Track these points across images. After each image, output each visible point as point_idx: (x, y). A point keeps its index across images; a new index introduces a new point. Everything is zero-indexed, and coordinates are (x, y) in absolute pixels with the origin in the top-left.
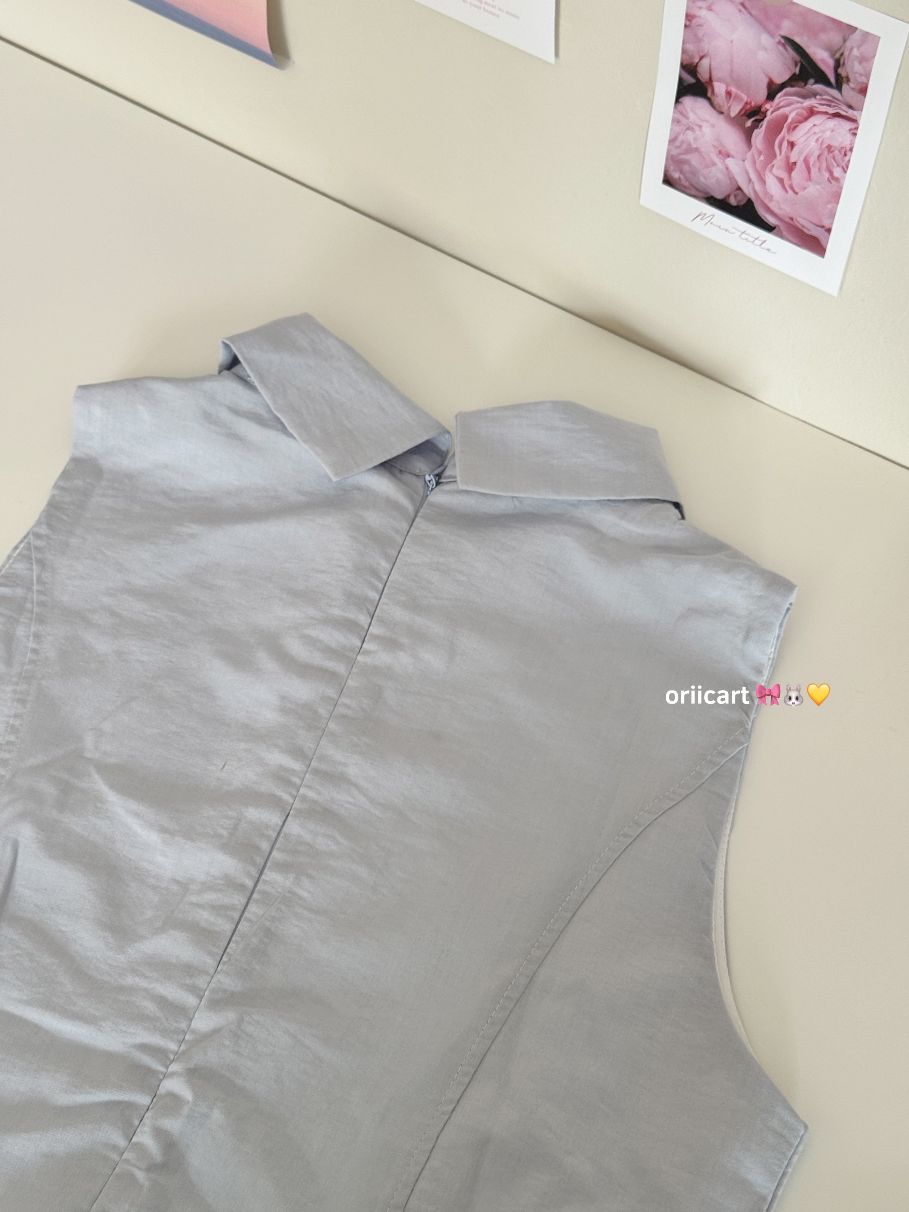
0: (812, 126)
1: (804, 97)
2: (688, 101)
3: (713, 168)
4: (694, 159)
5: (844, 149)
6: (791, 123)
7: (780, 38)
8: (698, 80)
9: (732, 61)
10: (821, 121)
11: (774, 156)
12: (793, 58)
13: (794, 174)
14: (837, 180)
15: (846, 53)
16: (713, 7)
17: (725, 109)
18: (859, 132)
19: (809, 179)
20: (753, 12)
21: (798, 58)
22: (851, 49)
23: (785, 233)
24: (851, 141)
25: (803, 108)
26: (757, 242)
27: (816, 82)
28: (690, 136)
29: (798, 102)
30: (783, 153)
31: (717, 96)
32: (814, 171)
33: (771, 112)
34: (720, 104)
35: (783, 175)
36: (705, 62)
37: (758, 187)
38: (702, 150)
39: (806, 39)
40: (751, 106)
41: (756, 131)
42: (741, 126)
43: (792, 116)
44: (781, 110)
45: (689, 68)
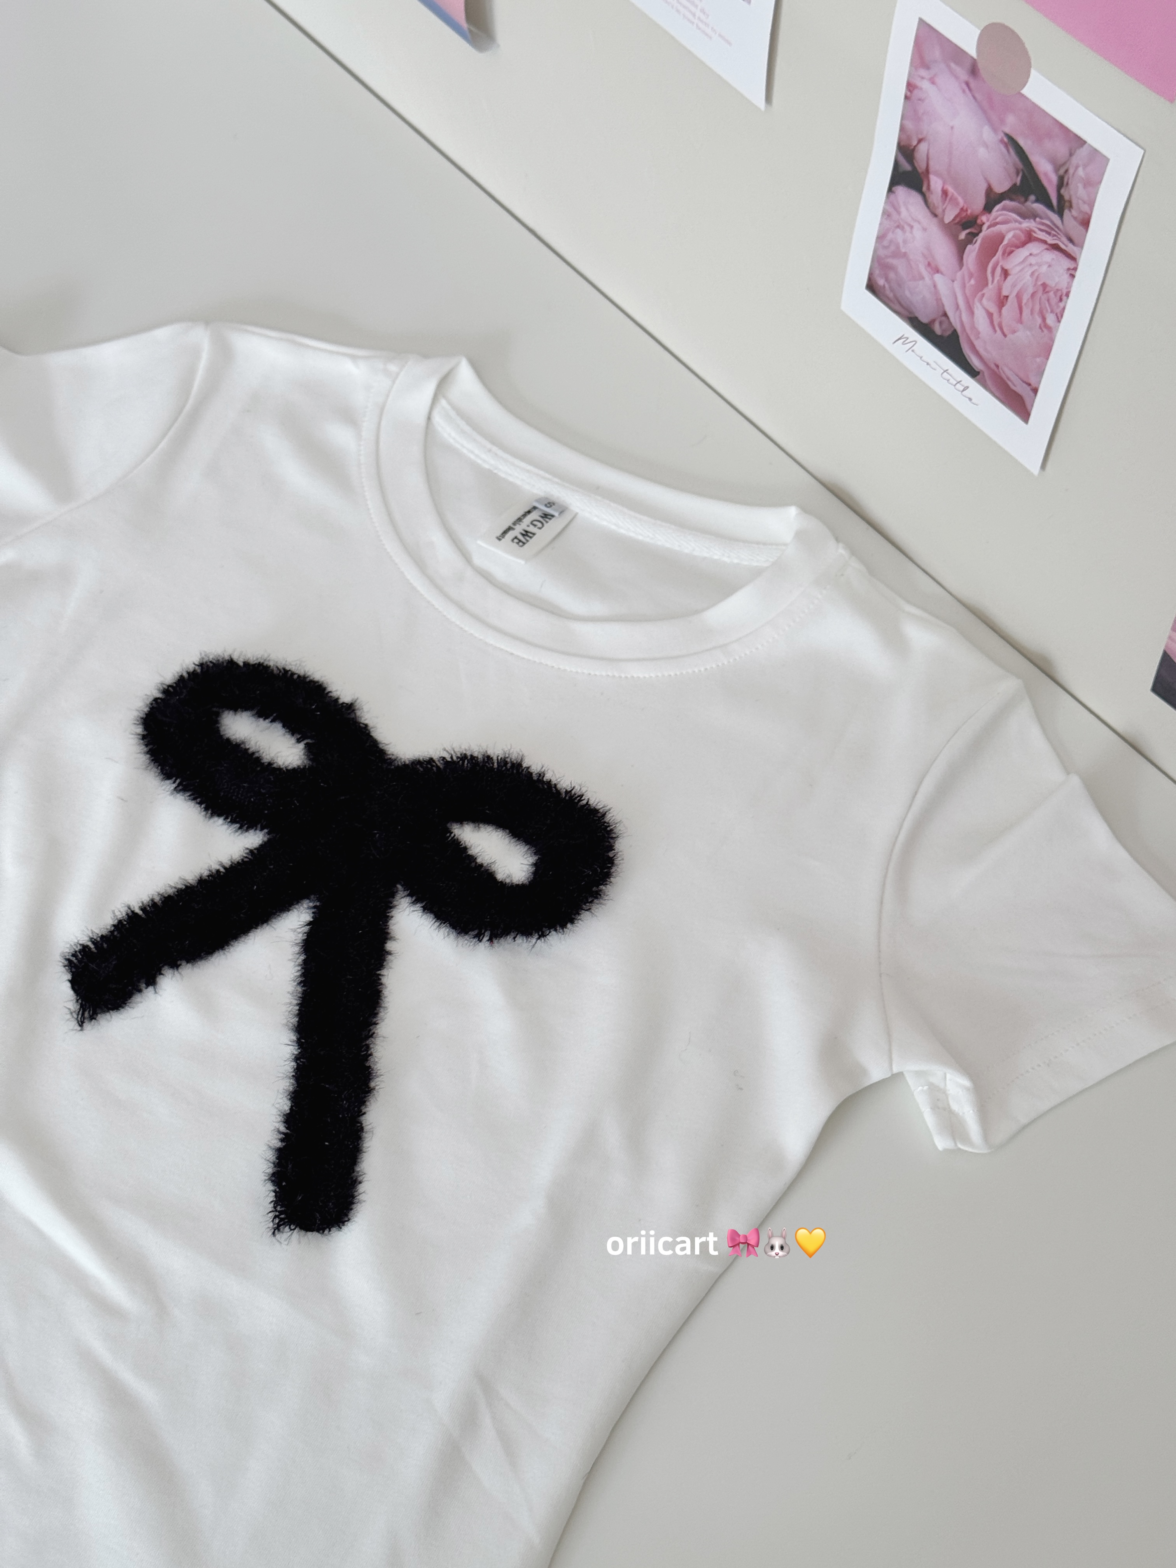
0: (1028, 254)
1: (1024, 216)
2: (901, 192)
3: (921, 282)
4: (901, 266)
5: (1060, 292)
6: (1007, 245)
7: (1002, 135)
8: (914, 168)
9: (950, 154)
10: (1038, 251)
11: (987, 285)
12: (1015, 165)
13: (1004, 310)
14: (1049, 329)
15: (1071, 171)
16: (937, 80)
17: (939, 211)
18: (1078, 274)
19: (1020, 321)
20: (977, 95)
21: (1020, 166)
22: (1077, 167)
23: (989, 382)
24: (1068, 283)
25: (1021, 230)
26: (958, 386)
27: (1037, 201)
28: (899, 236)
29: (1016, 221)
30: (996, 281)
31: (932, 193)
32: (1026, 312)
33: (987, 227)
34: (934, 204)
35: (993, 309)
36: (923, 148)
37: (965, 317)
38: (911, 257)
39: (1029, 142)
40: (967, 214)
41: (969, 247)
42: (954, 237)
43: (1009, 237)
44: (998, 226)
45: (906, 151)
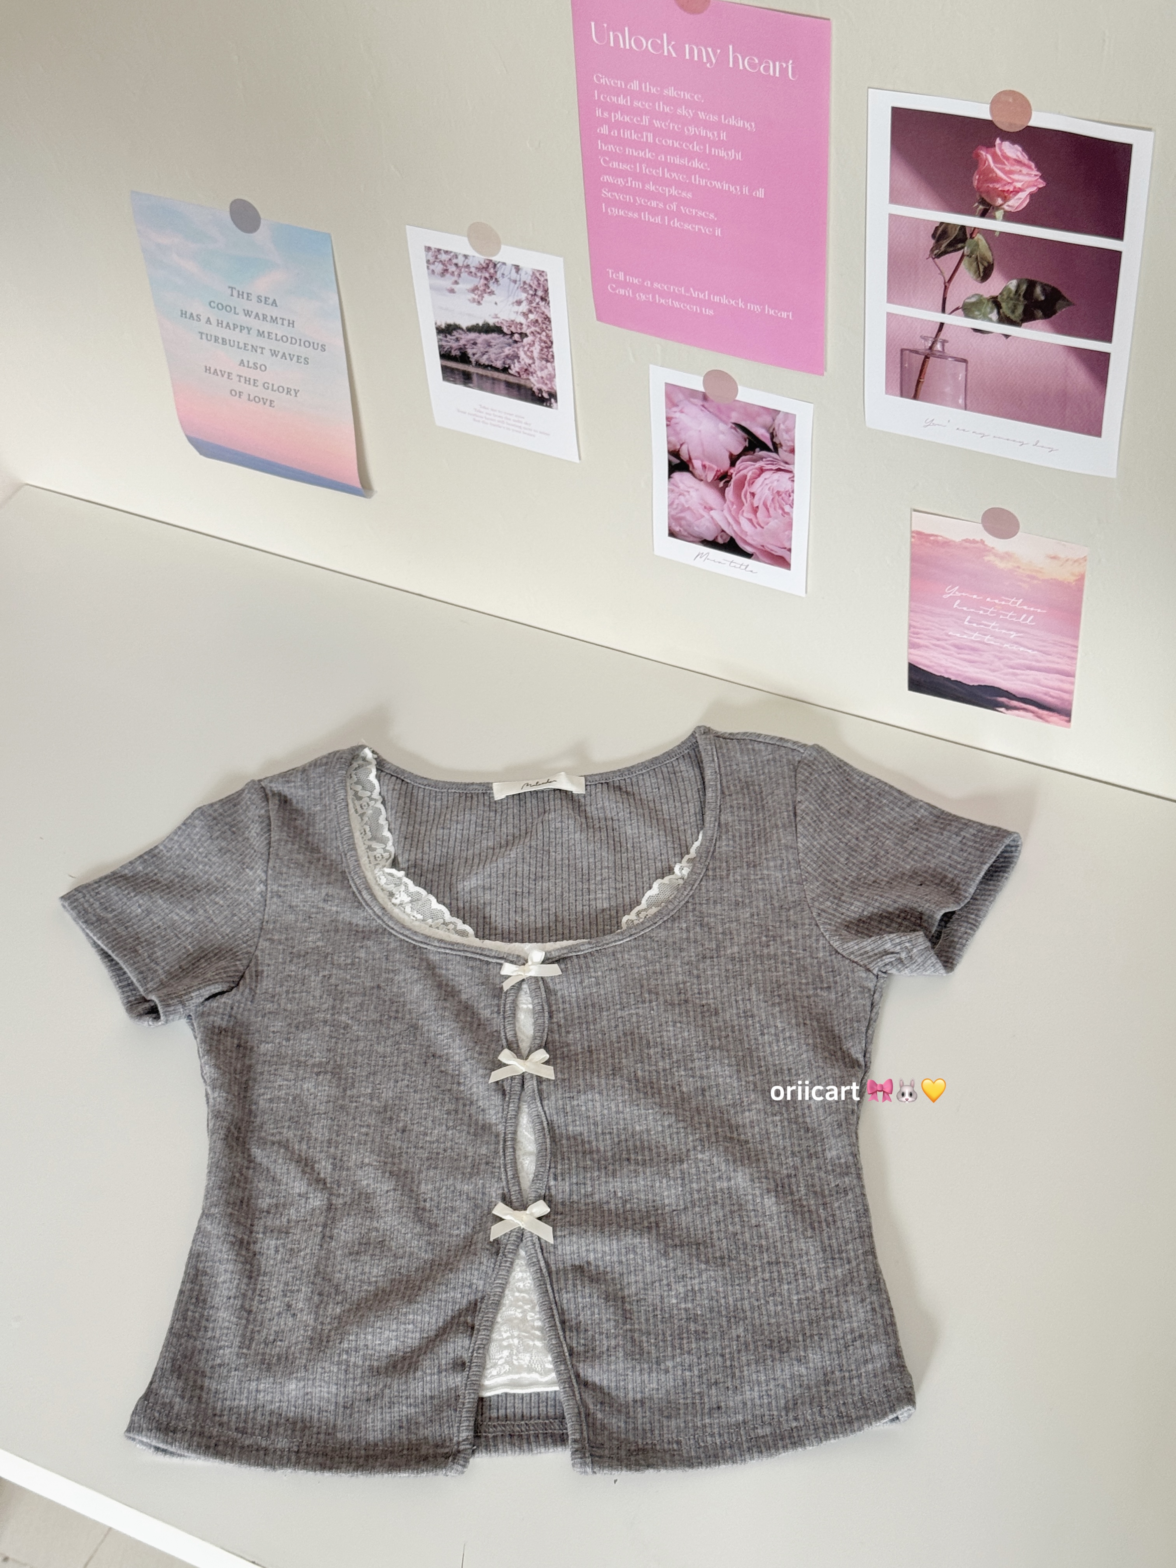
0: (764, 479)
1: (755, 461)
2: (677, 475)
3: (703, 520)
4: (688, 515)
5: (788, 492)
6: (750, 480)
7: (731, 424)
8: (682, 461)
9: (702, 445)
10: (770, 475)
11: (744, 505)
12: (743, 436)
13: (758, 514)
14: (788, 514)
15: (776, 428)
16: (685, 410)
17: (702, 478)
18: (795, 479)
19: (769, 516)
20: (711, 410)
21: (746, 436)
22: (779, 425)
23: (761, 557)
24: (792, 486)
25: (756, 469)
26: (743, 567)
27: (761, 450)
28: (682, 499)
29: (751, 465)
30: (748, 501)
31: (696, 470)
32: (771, 510)
33: (736, 473)
34: (699, 475)
35: (751, 516)
36: (685, 448)
37: (736, 528)
38: (693, 508)
39: (748, 422)
40: (721, 472)
41: (727, 489)
42: (717, 487)
43: (749, 475)
44: (742, 473)
45: (674, 453)
